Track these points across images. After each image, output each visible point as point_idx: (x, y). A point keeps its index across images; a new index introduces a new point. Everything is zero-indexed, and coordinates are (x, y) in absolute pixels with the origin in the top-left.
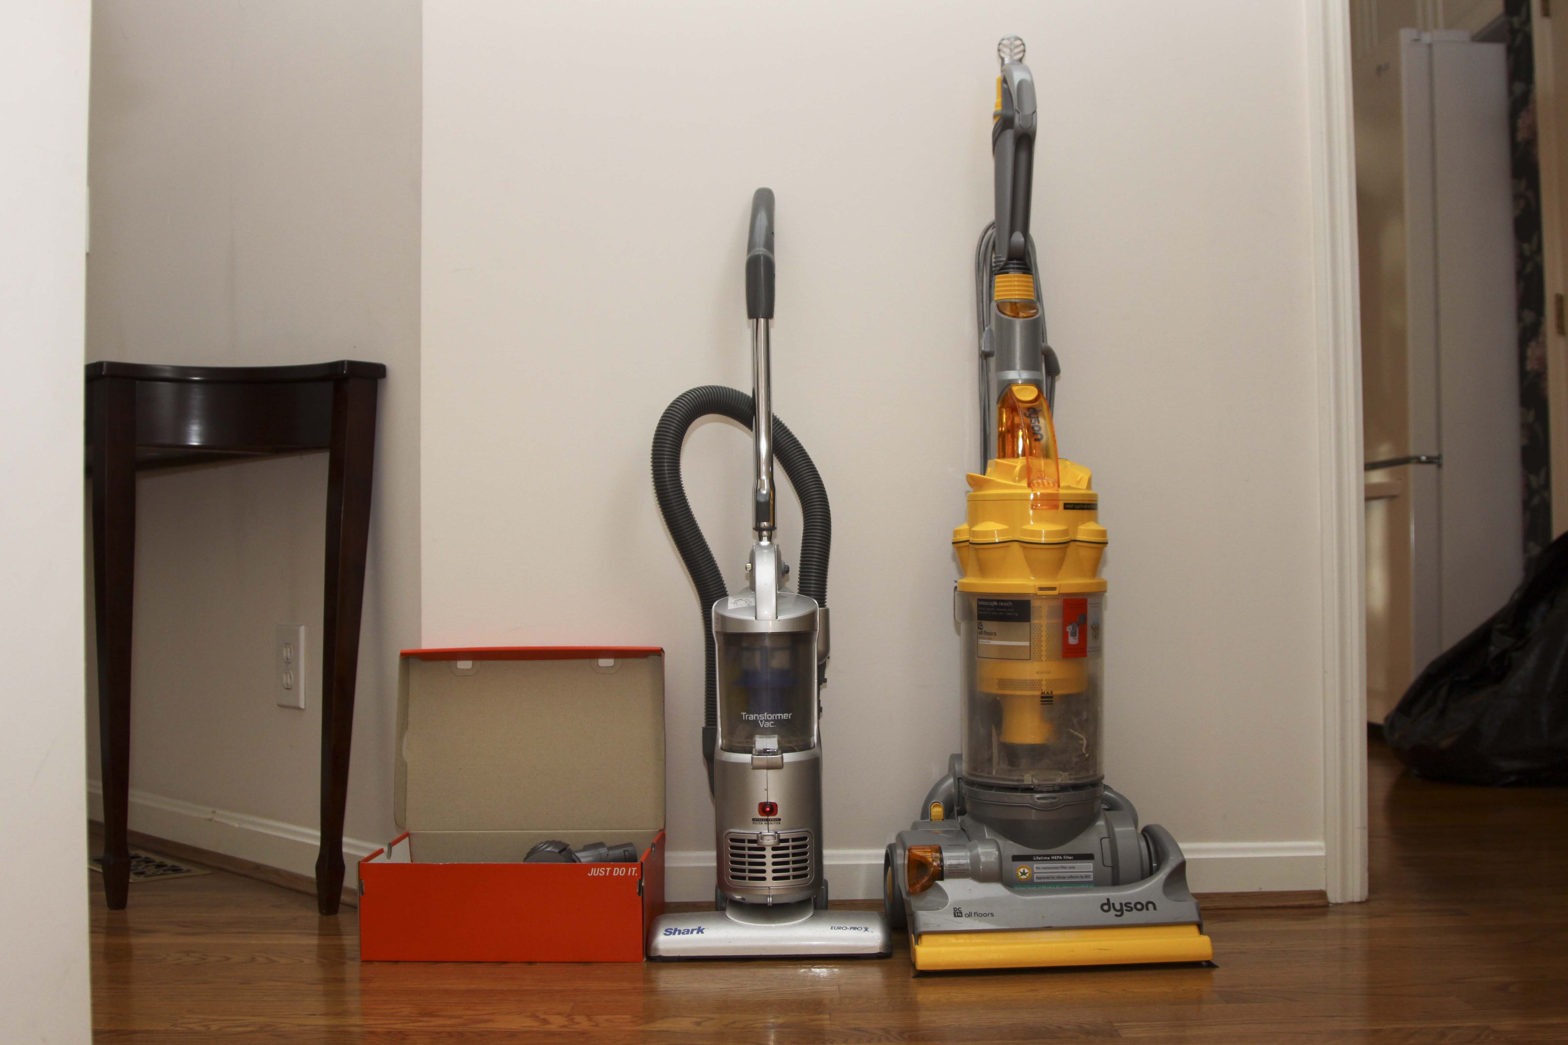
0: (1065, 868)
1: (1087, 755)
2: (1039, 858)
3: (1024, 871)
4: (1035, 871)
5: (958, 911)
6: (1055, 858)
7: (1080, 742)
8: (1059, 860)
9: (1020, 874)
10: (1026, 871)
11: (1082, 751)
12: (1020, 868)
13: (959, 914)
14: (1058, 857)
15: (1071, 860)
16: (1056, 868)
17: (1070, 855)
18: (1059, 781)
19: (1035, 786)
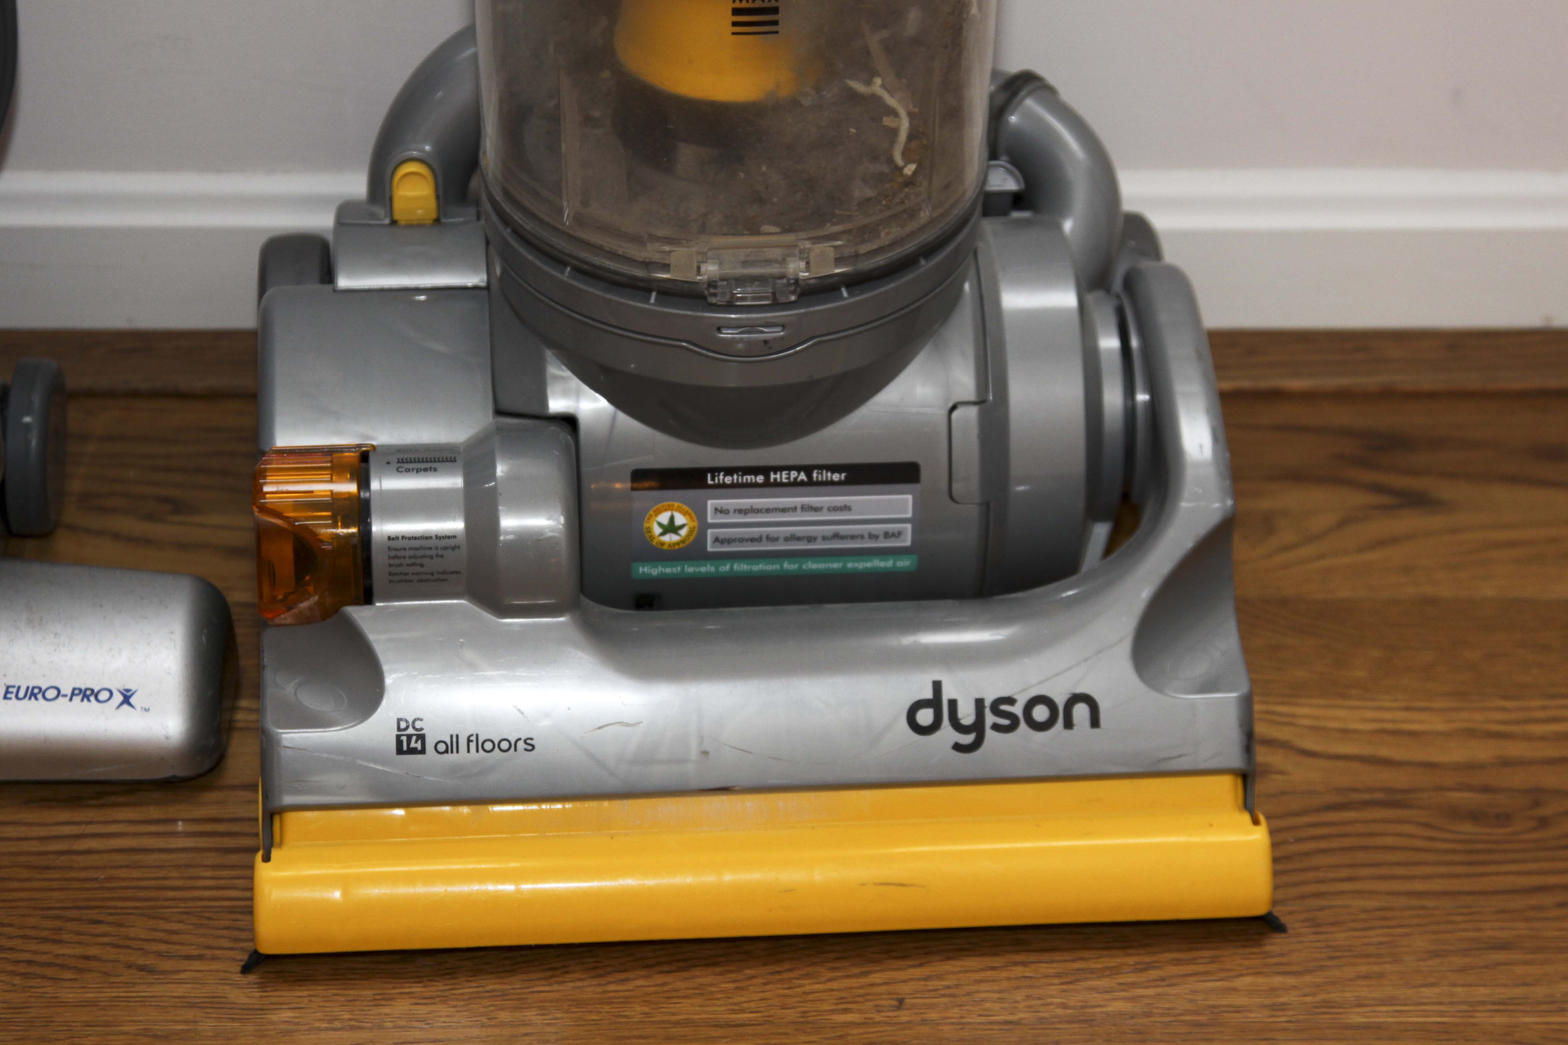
0: (817, 509)
1: (909, 170)
2: (728, 480)
3: (672, 519)
4: (710, 520)
5: (411, 731)
6: (783, 477)
7: (888, 121)
8: (796, 484)
9: (657, 530)
10: (680, 519)
11: (890, 160)
12: (658, 512)
13: (413, 745)
14: (794, 474)
15: (840, 483)
16: (784, 510)
17: (834, 468)
18: (797, 268)
19: (711, 284)
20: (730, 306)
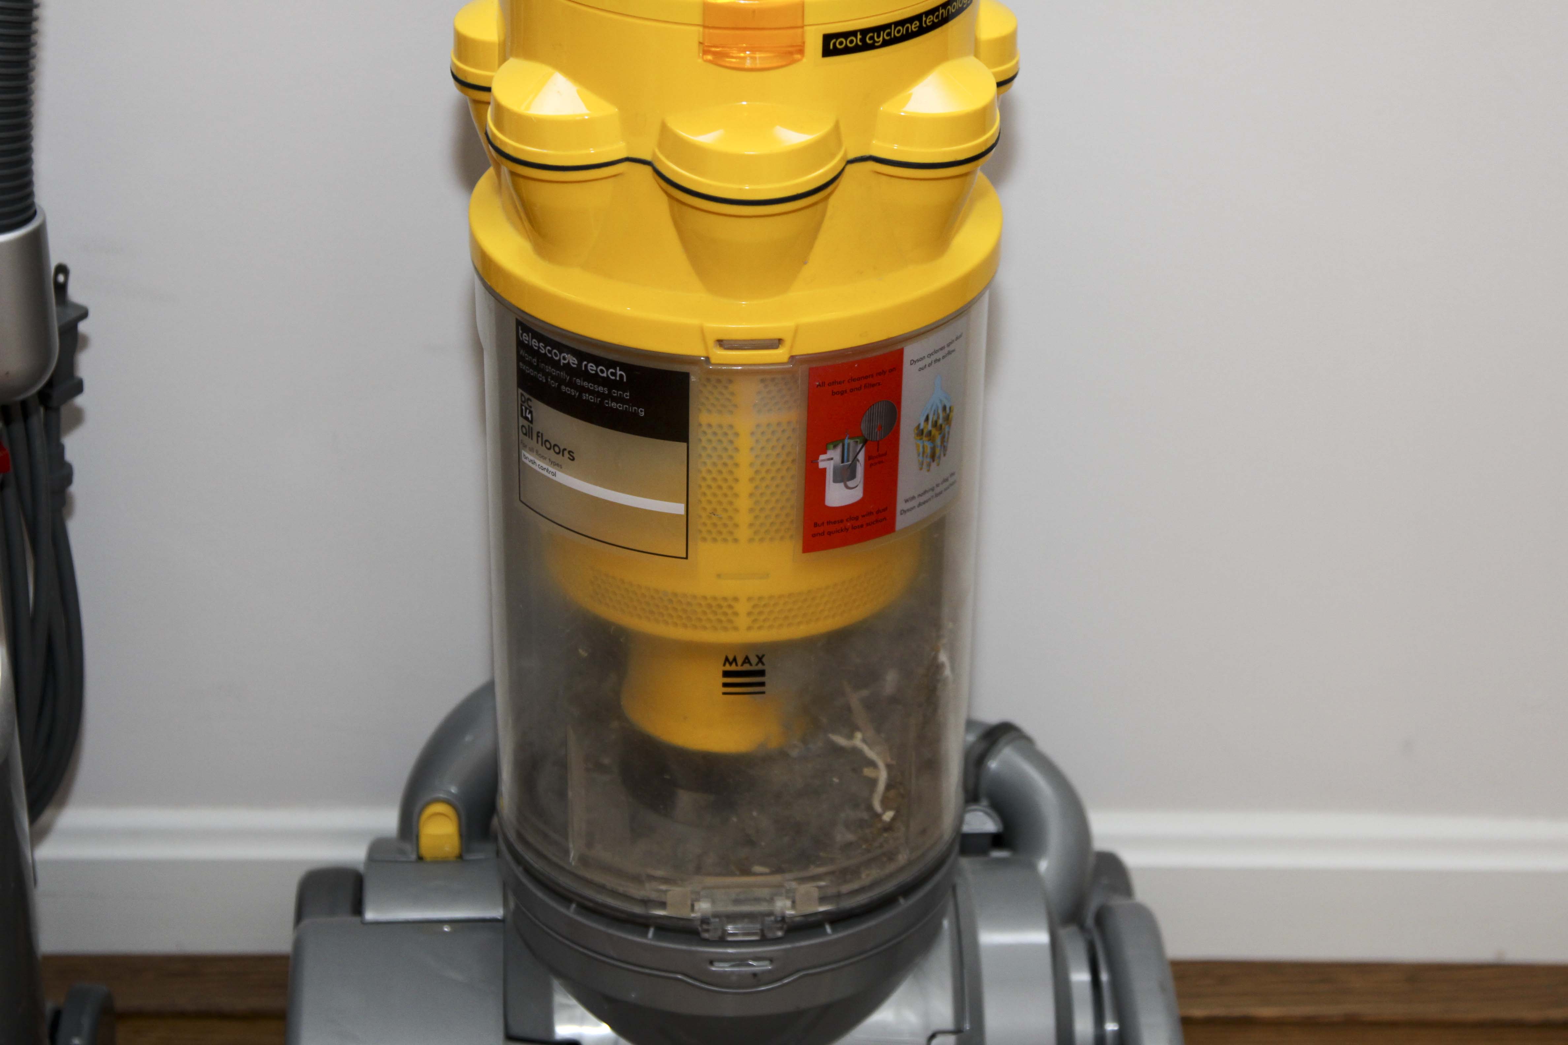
1: (888, 816)
7: (868, 772)
18: (783, 906)
19: (705, 921)
20: (722, 941)
